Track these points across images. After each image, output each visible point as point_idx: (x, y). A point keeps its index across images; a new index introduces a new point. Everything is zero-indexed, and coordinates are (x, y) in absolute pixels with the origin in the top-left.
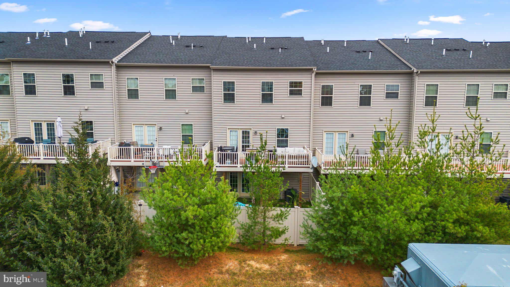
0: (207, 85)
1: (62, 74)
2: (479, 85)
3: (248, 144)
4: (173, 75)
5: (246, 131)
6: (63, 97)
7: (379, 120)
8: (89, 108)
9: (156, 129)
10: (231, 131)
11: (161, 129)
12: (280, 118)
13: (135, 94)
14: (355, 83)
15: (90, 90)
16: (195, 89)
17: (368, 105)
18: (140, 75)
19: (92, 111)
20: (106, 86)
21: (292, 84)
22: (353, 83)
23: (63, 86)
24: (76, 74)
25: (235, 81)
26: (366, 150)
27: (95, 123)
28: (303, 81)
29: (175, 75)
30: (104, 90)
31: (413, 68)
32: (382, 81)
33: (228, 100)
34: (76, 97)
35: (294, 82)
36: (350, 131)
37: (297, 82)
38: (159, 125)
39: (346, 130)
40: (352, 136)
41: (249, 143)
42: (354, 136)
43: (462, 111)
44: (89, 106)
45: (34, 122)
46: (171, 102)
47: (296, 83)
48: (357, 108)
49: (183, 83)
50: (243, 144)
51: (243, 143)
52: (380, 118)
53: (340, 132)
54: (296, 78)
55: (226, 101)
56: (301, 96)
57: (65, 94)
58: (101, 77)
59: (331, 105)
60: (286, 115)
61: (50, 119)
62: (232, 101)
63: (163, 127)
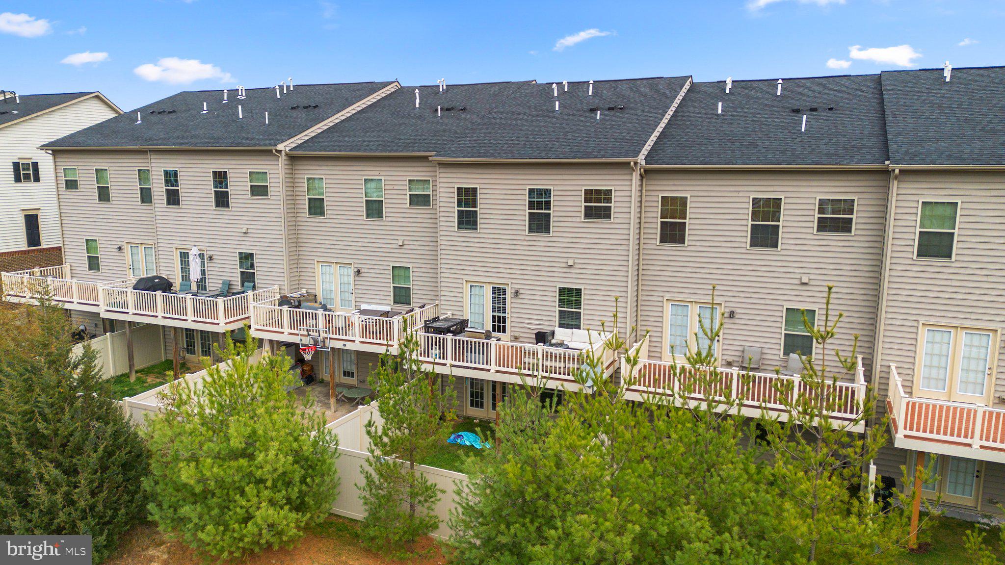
0: (434, 193)
1: (213, 171)
3: (504, 315)
4: (377, 173)
5: (499, 288)
6: (214, 210)
7: (798, 282)
8: (249, 231)
9: (351, 271)
10: (471, 286)
11: (359, 272)
12: (564, 265)
13: (320, 208)
14: (741, 194)
15: (250, 199)
16: (414, 200)
17: (771, 246)
19: (255, 235)
20: (272, 193)
21: (590, 195)
22: (736, 194)
23: (215, 191)
24: (231, 171)
25: (477, 187)
26: (765, 351)
27: (257, 256)
28: (613, 189)
29: (382, 173)
30: (269, 200)
32: (809, 189)
33: (466, 224)
34: (231, 211)
35: (596, 190)
36: (728, 304)
37: (601, 190)
38: (356, 265)
39: (718, 300)
41: (504, 312)
42: (737, 316)
44: (248, 227)
45: (179, 251)
46: (375, 223)
47: (598, 192)
49: (396, 187)
50: (494, 314)
51: (494, 311)
52: (800, 279)
53: (702, 305)
54: (598, 181)
55: (463, 226)
56: (609, 221)
57: (217, 205)
59: (683, 242)
60: (578, 260)
62: (474, 227)
63: (363, 270)
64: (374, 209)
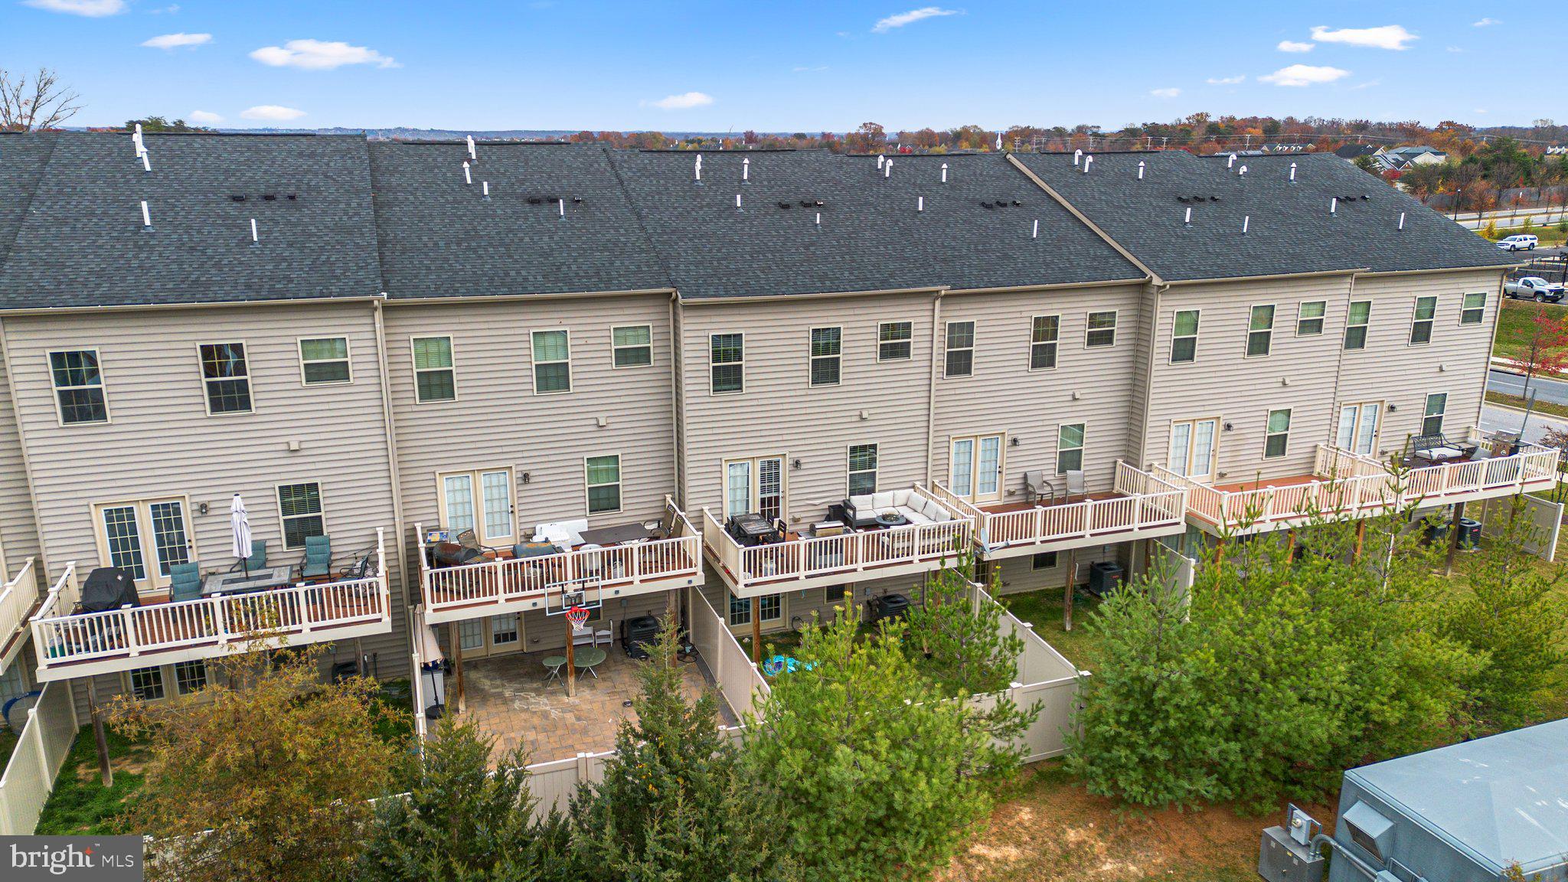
0: (657, 344)
1: (202, 347)
2: (1273, 307)
3: (776, 495)
4: (557, 322)
5: (770, 462)
6: (209, 418)
7: (1070, 398)
8: (303, 446)
9: (512, 479)
10: (730, 466)
11: (526, 477)
12: (856, 419)
13: (441, 385)
14: (1024, 315)
15: (305, 389)
16: (624, 357)
17: (1049, 365)
18: (455, 327)
19: (315, 452)
20: (358, 374)
21: (889, 330)
22: (1019, 315)
23: (208, 383)
24: (251, 342)
25: (743, 332)
26: (1044, 473)
27: (326, 487)
28: (912, 321)
29: (564, 322)
30: (351, 385)
31: (1150, 273)
32: (1080, 305)
33: (726, 384)
34: (254, 415)
35: (892, 324)
36: (1011, 432)
37: (900, 324)
38: (520, 468)
39: (1001, 429)
40: (1015, 442)
41: (778, 490)
42: (1019, 443)
43: (1240, 367)
44: (303, 438)
45: (103, 509)
46: (554, 398)
47: (896, 326)
48: (1026, 374)
49: (590, 341)
50: (763, 496)
51: (763, 492)
52: (1074, 395)
53: (987, 437)
54: (894, 314)
55: (720, 388)
56: (907, 359)
57: (216, 406)
58: (338, 345)
59: (969, 372)
60: (872, 411)
61: (164, 493)
62: (735, 386)
63: (532, 474)
64: (552, 377)
